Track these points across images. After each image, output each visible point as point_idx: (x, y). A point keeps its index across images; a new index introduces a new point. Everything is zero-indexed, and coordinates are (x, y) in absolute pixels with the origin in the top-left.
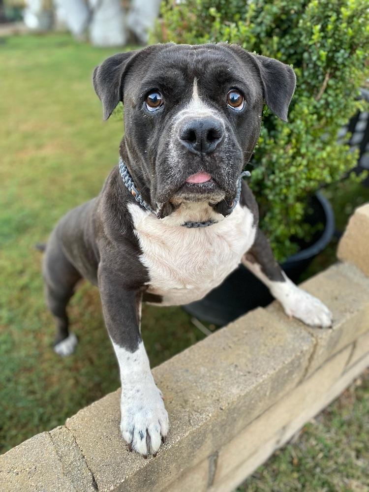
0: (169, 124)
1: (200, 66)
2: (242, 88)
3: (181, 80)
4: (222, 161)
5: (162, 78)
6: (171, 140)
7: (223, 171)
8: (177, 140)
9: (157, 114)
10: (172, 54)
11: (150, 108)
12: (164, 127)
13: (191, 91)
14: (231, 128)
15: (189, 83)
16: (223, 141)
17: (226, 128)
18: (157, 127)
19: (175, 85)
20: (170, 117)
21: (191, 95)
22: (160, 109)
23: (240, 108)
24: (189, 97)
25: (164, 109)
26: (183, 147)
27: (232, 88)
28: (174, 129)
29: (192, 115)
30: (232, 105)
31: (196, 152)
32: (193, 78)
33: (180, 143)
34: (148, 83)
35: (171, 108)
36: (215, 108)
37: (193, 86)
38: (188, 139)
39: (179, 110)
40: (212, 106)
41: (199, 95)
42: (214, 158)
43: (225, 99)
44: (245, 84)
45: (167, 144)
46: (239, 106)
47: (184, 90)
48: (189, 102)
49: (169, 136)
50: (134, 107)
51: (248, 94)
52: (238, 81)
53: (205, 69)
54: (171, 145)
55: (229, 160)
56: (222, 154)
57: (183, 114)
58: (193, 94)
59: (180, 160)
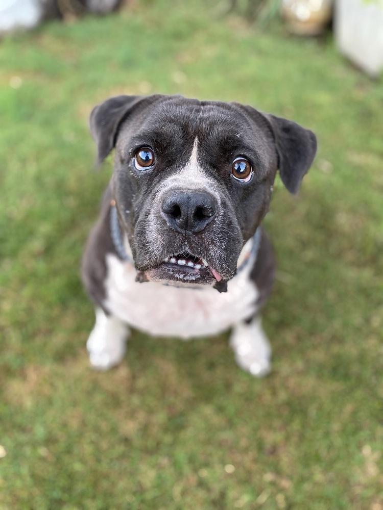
0: (156, 189)
1: (204, 126)
2: (252, 157)
5: (156, 133)
6: (152, 210)
8: (158, 212)
9: (145, 175)
11: (138, 167)
12: (151, 191)
13: (189, 153)
14: (229, 203)
15: (188, 143)
17: (222, 203)
18: (144, 189)
20: (160, 180)
21: (189, 158)
22: (150, 169)
23: (247, 180)
24: (185, 160)
25: (154, 170)
26: (164, 222)
27: (240, 156)
28: (159, 198)
29: (181, 184)
30: (237, 175)
31: (179, 229)
32: (194, 138)
33: (161, 217)
34: (139, 138)
35: (163, 170)
36: (214, 177)
37: (192, 147)
38: (171, 213)
39: (170, 174)
40: (211, 175)
41: (198, 159)
43: (228, 168)
44: (255, 154)
45: (147, 214)
46: (244, 178)
47: (181, 151)
48: (183, 167)
49: (151, 204)
50: (122, 161)
51: (258, 165)
52: (248, 148)
53: (210, 130)
54: (151, 217)
55: (221, 242)
58: (191, 158)
59: (159, 236)
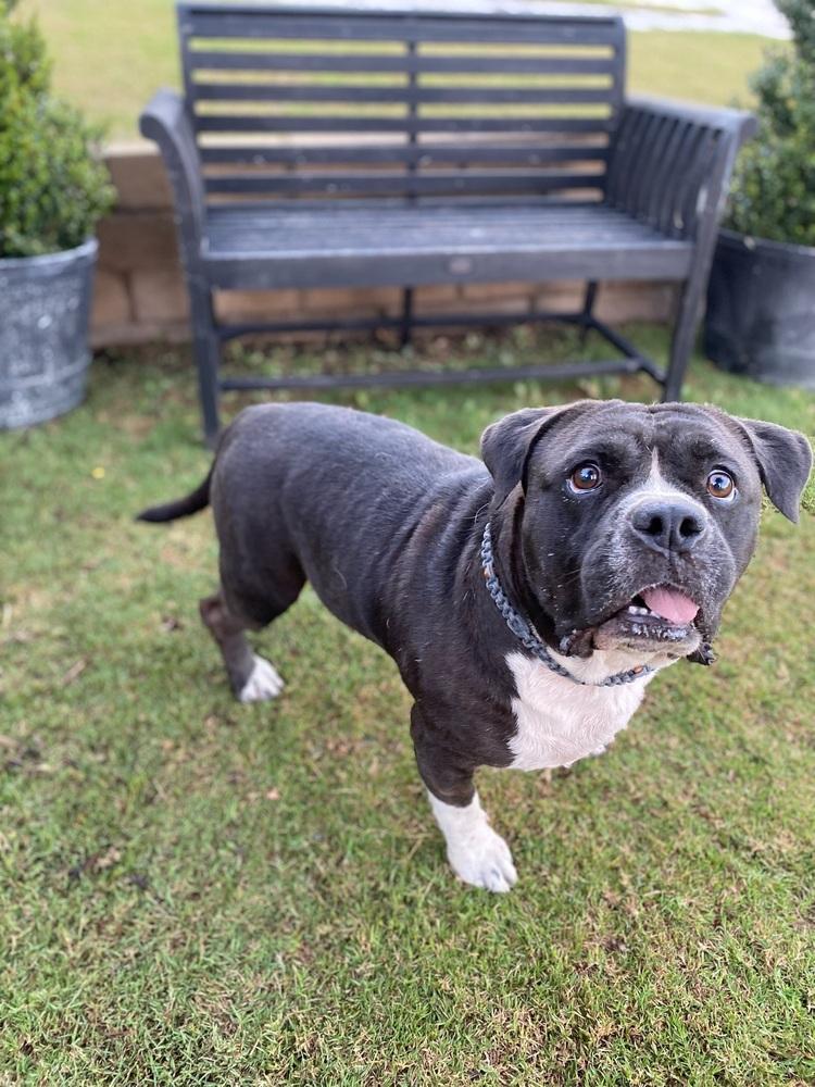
0: (614, 508)
2: (733, 469)
3: (633, 449)
4: (703, 567)
5: (602, 445)
6: (617, 531)
7: (703, 584)
8: (628, 530)
9: (589, 498)
10: (618, 416)
11: (575, 490)
12: (602, 515)
13: (648, 466)
15: (644, 458)
16: (706, 536)
19: (624, 455)
22: (594, 491)
23: (730, 499)
24: (646, 476)
25: (602, 491)
26: (638, 541)
27: (718, 467)
28: (624, 516)
30: (716, 494)
31: (660, 550)
32: (652, 449)
33: (632, 536)
34: (579, 453)
35: (616, 489)
37: (651, 459)
38: (648, 530)
40: (683, 490)
41: (662, 474)
42: (689, 561)
43: (703, 483)
44: (736, 464)
45: (610, 536)
46: (726, 496)
47: (638, 464)
48: (645, 483)
51: (741, 477)
52: (725, 457)
54: (617, 538)
56: (704, 557)
57: (640, 496)
58: (651, 472)
59: (630, 561)
